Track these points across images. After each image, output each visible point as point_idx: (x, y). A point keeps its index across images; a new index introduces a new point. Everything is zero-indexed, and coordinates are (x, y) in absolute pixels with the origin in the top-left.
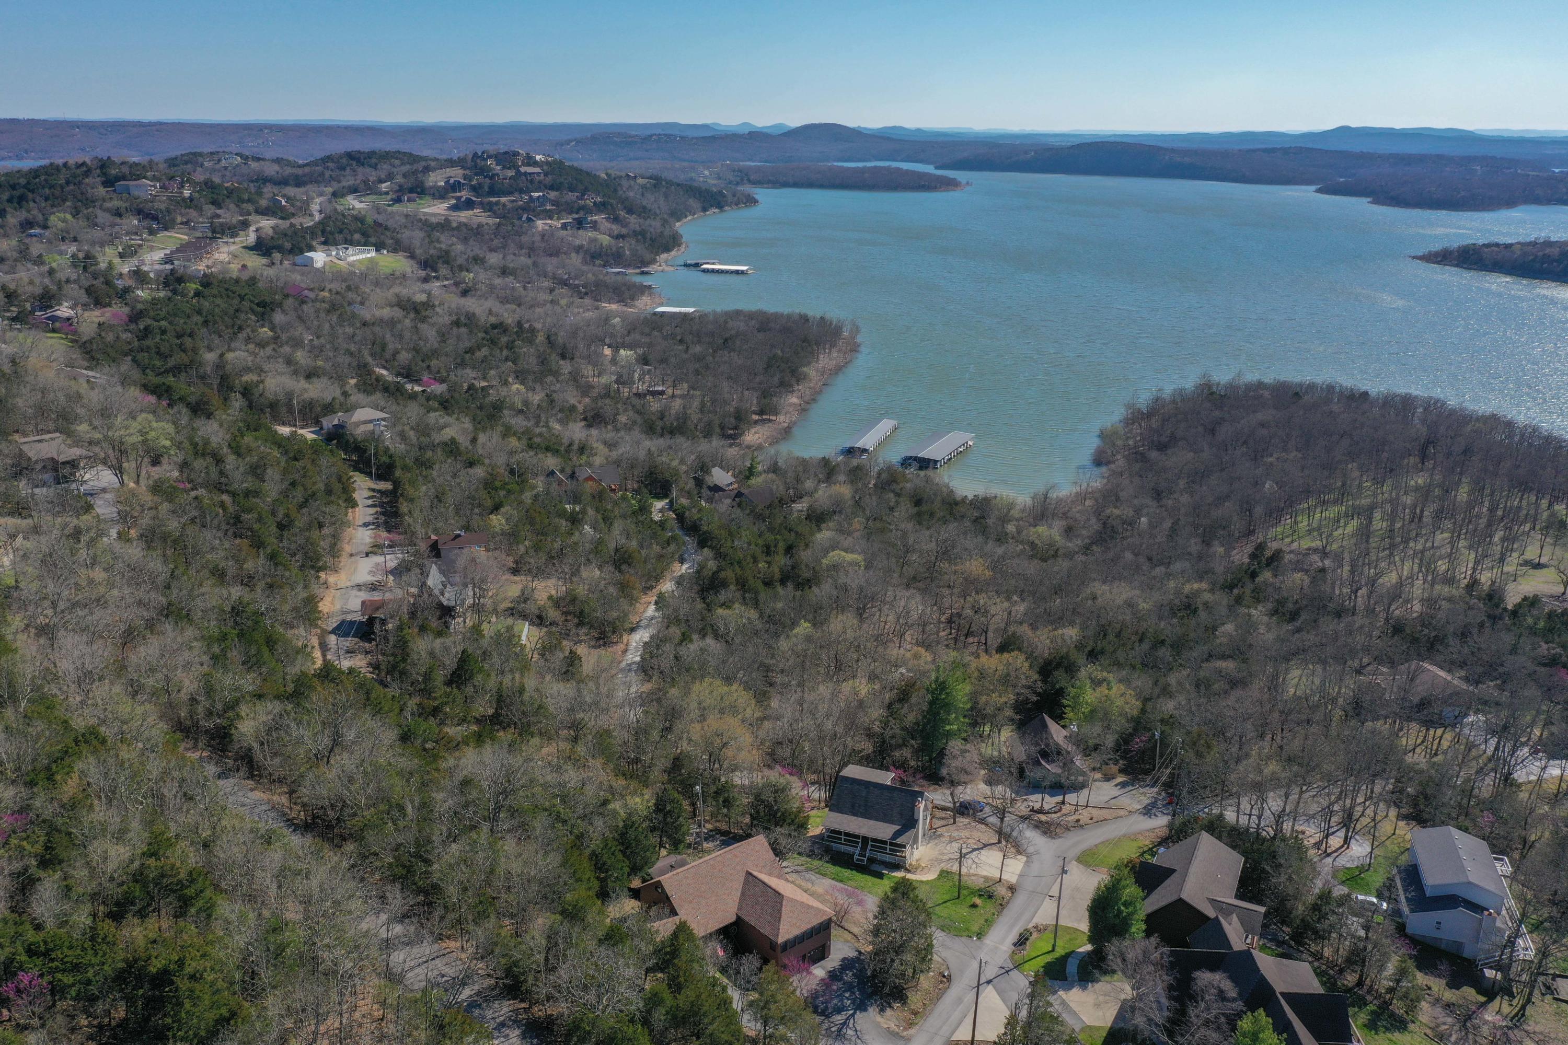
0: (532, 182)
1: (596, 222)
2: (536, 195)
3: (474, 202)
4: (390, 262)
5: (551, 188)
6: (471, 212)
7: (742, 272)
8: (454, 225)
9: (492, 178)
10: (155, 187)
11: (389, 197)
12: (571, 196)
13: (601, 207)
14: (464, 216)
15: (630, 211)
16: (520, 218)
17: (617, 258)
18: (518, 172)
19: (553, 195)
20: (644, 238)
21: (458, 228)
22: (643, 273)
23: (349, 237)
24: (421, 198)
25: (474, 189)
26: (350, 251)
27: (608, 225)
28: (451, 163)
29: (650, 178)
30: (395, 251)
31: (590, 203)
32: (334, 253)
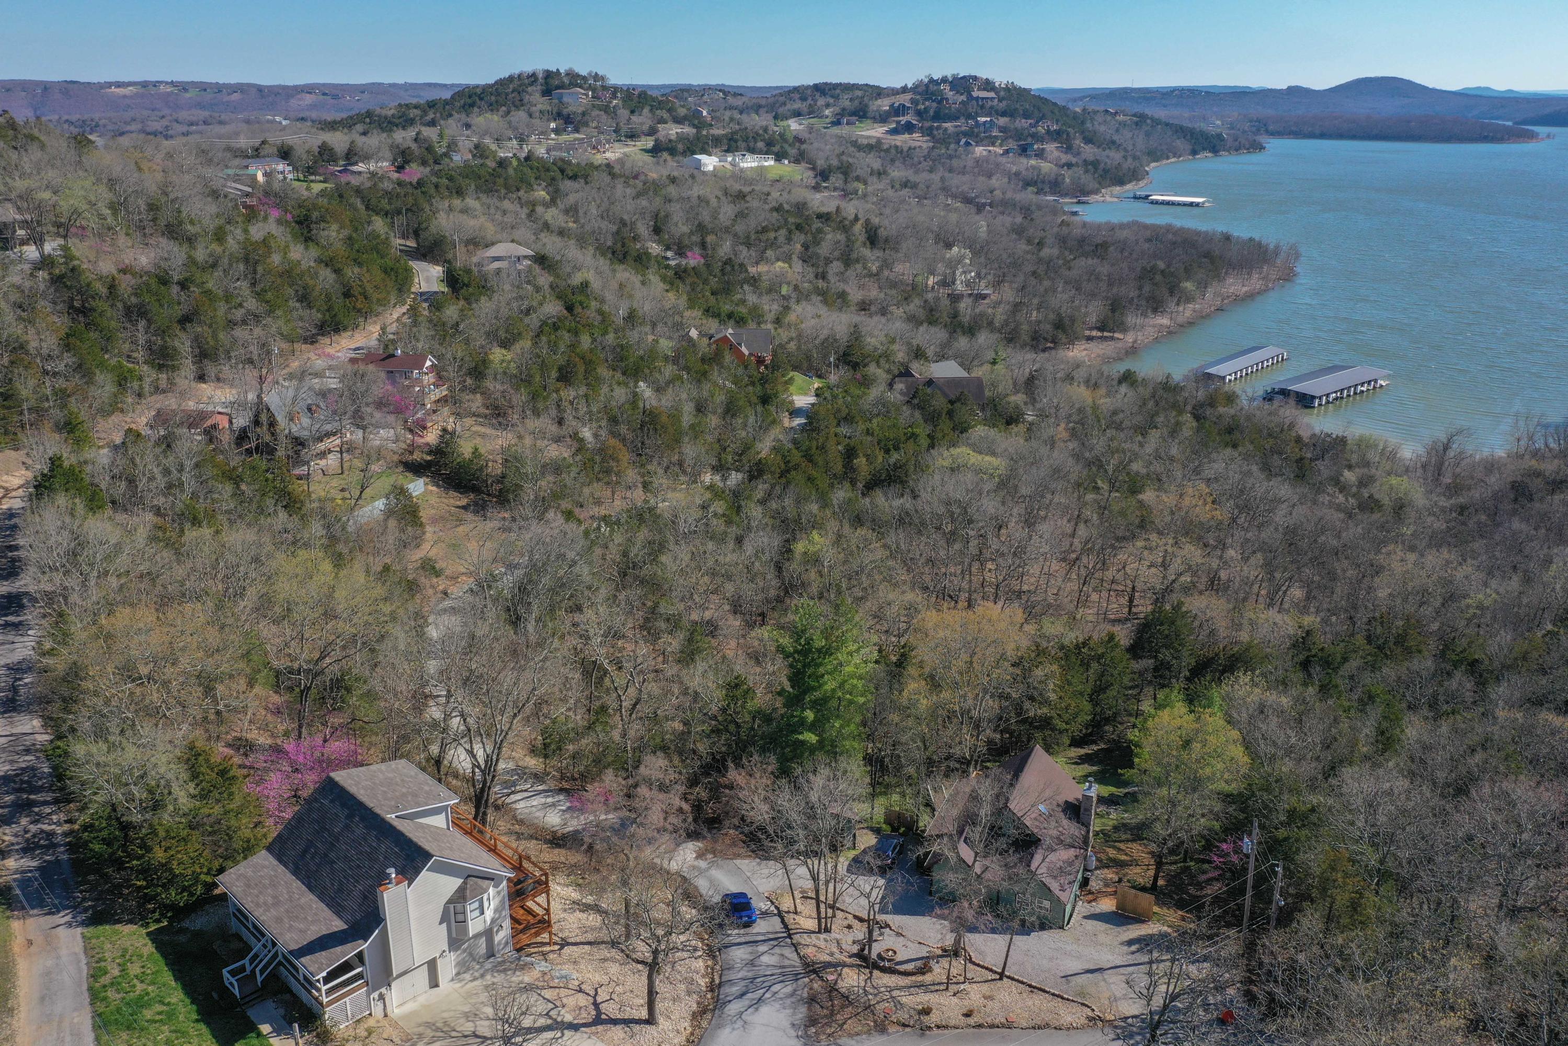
0: (982, 107)
1: (1043, 149)
2: (984, 119)
3: (913, 126)
4: (786, 169)
5: (1004, 114)
6: (907, 136)
7: (1197, 205)
8: (885, 147)
9: (940, 102)
10: (587, 95)
11: (828, 120)
12: (1022, 123)
13: (1056, 136)
14: (902, 140)
15: (1088, 141)
16: (958, 142)
17: (1055, 186)
18: (970, 97)
19: (1002, 121)
20: (1096, 169)
21: (887, 151)
22: (1079, 202)
23: (751, 144)
24: (861, 122)
25: (919, 113)
26: (749, 157)
27: (1056, 154)
28: (904, 90)
29: (1134, 115)
30: (797, 161)
31: (1041, 130)
32: (730, 159)
